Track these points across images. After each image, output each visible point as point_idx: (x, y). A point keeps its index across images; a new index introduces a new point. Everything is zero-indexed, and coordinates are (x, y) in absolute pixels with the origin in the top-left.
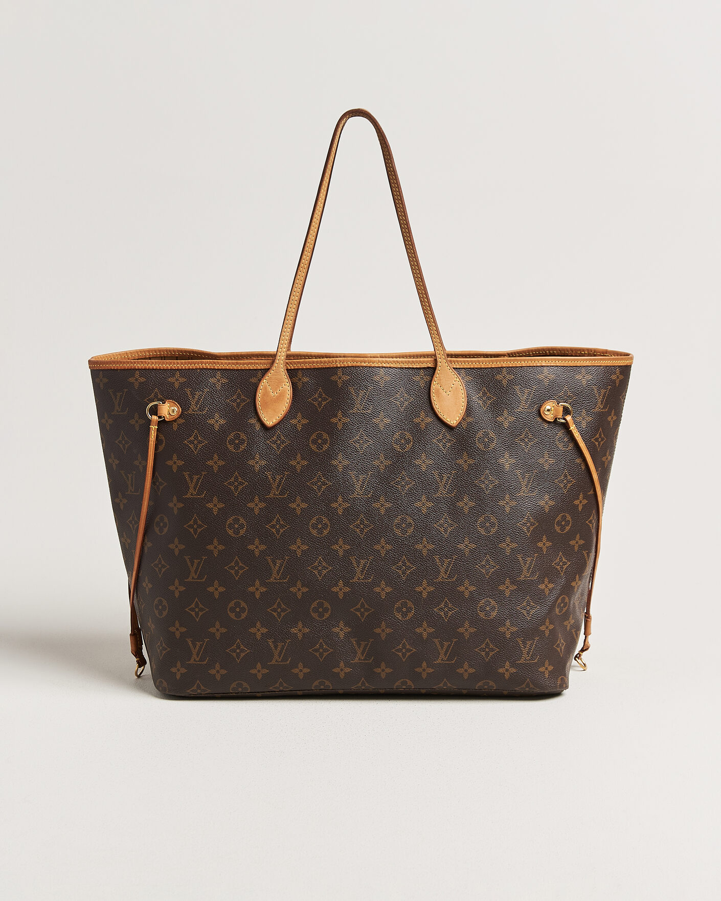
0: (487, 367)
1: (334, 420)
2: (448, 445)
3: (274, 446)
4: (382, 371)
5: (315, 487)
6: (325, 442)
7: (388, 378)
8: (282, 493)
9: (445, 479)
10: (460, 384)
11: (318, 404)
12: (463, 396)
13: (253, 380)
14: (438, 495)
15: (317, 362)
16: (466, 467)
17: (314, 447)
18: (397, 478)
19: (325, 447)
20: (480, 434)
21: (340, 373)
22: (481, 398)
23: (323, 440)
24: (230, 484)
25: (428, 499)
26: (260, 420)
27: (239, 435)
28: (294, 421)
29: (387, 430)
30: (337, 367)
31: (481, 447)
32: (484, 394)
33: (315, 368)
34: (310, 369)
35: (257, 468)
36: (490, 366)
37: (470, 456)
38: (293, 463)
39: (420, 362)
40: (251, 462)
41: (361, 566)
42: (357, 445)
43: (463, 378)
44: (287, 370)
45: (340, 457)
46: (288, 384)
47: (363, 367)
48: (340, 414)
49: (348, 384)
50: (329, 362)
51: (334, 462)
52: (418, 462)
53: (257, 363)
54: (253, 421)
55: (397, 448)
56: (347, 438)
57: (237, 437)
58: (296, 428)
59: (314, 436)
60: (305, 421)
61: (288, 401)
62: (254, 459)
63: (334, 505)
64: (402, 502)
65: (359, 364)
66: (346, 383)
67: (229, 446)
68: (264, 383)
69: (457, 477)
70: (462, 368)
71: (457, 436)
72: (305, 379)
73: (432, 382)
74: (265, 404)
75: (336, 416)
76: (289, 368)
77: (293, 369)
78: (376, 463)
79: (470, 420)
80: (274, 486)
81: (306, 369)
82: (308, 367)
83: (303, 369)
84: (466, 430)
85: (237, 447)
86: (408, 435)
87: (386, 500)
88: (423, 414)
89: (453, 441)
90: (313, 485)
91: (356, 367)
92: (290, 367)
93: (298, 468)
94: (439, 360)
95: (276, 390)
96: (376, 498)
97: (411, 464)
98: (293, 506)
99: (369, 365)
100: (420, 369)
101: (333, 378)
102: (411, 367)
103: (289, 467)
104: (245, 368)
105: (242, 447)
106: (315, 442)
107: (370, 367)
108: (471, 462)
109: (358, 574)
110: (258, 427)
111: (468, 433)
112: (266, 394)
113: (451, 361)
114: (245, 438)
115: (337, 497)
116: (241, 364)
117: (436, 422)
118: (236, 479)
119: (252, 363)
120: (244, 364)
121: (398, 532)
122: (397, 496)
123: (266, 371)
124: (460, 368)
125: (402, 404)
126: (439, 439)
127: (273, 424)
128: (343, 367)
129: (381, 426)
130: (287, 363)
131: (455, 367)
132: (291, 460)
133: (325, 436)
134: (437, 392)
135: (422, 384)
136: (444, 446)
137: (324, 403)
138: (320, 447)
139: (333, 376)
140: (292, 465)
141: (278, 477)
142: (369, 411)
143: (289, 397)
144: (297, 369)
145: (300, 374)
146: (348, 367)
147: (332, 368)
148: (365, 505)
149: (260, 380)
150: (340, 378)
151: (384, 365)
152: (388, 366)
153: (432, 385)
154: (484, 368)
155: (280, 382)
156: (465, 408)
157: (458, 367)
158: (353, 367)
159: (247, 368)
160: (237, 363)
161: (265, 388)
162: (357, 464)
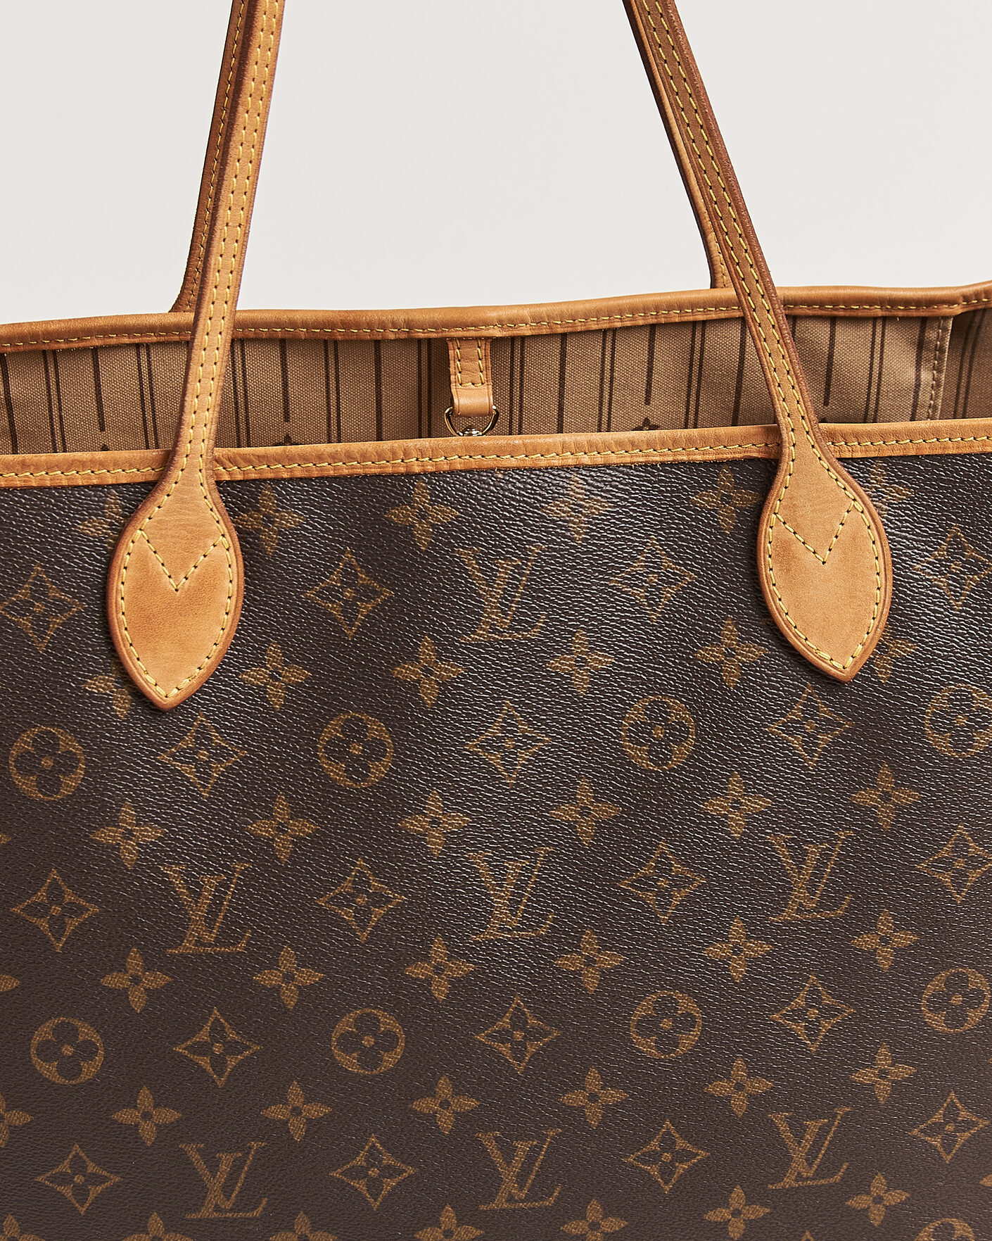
0: (967, 451)
1: (407, 672)
2: (824, 739)
3: (189, 771)
4: (577, 486)
5: (347, 915)
6: (375, 750)
7: (601, 507)
8: (226, 937)
9: (812, 860)
10: (869, 521)
11: (344, 612)
12: (880, 564)
13: (93, 528)
14: (789, 914)
15: (334, 457)
16: (886, 817)
17: (336, 771)
18: (641, 865)
19: (379, 770)
20: (940, 700)
21: (421, 497)
22: (941, 567)
23: (366, 745)
24: (34, 910)
25: (753, 931)
26: (127, 680)
27: (53, 736)
28: (255, 676)
29: (602, 692)
30: (409, 475)
31: (943, 744)
32: (957, 549)
33: (327, 478)
34: (308, 480)
35: (129, 853)
36: (977, 449)
37: (902, 777)
38: (262, 829)
39: (718, 440)
40: (107, 836)
41: (520, 1157)
42: (495, 759)
43: (877, 496)
44: (218, 483)
45: (434, 804)
46: (226, 541)
47: (505, 470)
48: (426, 650)
49: (456, 538)
50: (380, 456)
51: (414, 824)
52: (715, 807)
53: (102, 464)
54: (100, 685)
55: (639, 755)
56: (457, 734)
57: (47, 745)
58: (263, 699)
59: (333, 730)
60: (297, 675)
61: (231, 604)
62: (114, 822)
63: (419, 971)
64: (661, 947)
65: (490, 461)
66: (446, 535)
67: (18, 779)
68: (137, 541)
69: (856, 851)
70: (874, 458)
71: (856, 710)
72: (291, 519)
73: (765, 516)
74: (147, 623)
75: (412, 657)
76: (227, 478)
77: (239, 482)
78: (567, 813)
79: (905, 649)
80: (198, 913)
81: (291, 480)
82: (298, 474)
83: (277, 481)
84: (891, 689)
85: (49, 782)
86: (679, 711)
87: (601, 942)
88: (730, 632)
89: (840, 725)
90: (340, 906)
91: (479, 471)
92: (230, 474)
93: (283, 848)
94: (788, 436)
95: (184, 566)
96: (566, 940)
97: (692, 814)
98: (269, 978)
99: (528, 463)
100: (718, 464)
101: (397, 515)
102: (685, 458)
103: (248, 846)
104: (57, 483)
105: (70, 783)
106: (337, 751)
107: (531, 470)
108: (907, 797)
109: (509, 1185)
110: (122, 706)
111: (897, 699)
112: (146, 583)
113: (832, 436)
114: (75, 748)
115: (426, 944)
116: (38, 467)
117: (781, 660)
118: (56, 895)
119: (83, 464)
120: (49, 468)
121: (647, 1046)
122: (641, 928)
123: (142, 493)
124: (866, 459)
125: (653, 595)
126: (793, 721)
127: (182, 695)
128: (433, 474)
129: (581, 683)
130: (218, 461)
131: (848, 455)
132: (255, 819)
133: (376, 729)
134: (785, 552)
135: (727, 520)
136: (810, 745)
137: (365, 608)
138: (357, 768)
139: (394, 505)
140: (258, 837)
141: (210, 883)
142: (533, 634)
143: (232, 588)
144: (254, 481)
145: (268, 499)
146: (451, 472)
147: (391, 476)
148: (526, 963)
149: (120, 531)
150: (423, 516)
151: (586, 460)
152: (600, 460)
153: (764, 527)
154: (954, 456)
155: (197, 535)
156: (886, 611)
157: (859, 455)
158: (471, 471)
159: (65, 483)
160: (24, 465)
161: (143, 562)
162: (497, 824)
